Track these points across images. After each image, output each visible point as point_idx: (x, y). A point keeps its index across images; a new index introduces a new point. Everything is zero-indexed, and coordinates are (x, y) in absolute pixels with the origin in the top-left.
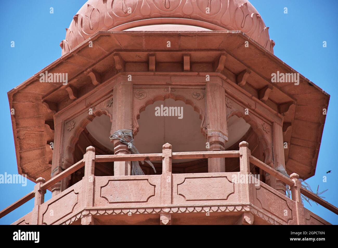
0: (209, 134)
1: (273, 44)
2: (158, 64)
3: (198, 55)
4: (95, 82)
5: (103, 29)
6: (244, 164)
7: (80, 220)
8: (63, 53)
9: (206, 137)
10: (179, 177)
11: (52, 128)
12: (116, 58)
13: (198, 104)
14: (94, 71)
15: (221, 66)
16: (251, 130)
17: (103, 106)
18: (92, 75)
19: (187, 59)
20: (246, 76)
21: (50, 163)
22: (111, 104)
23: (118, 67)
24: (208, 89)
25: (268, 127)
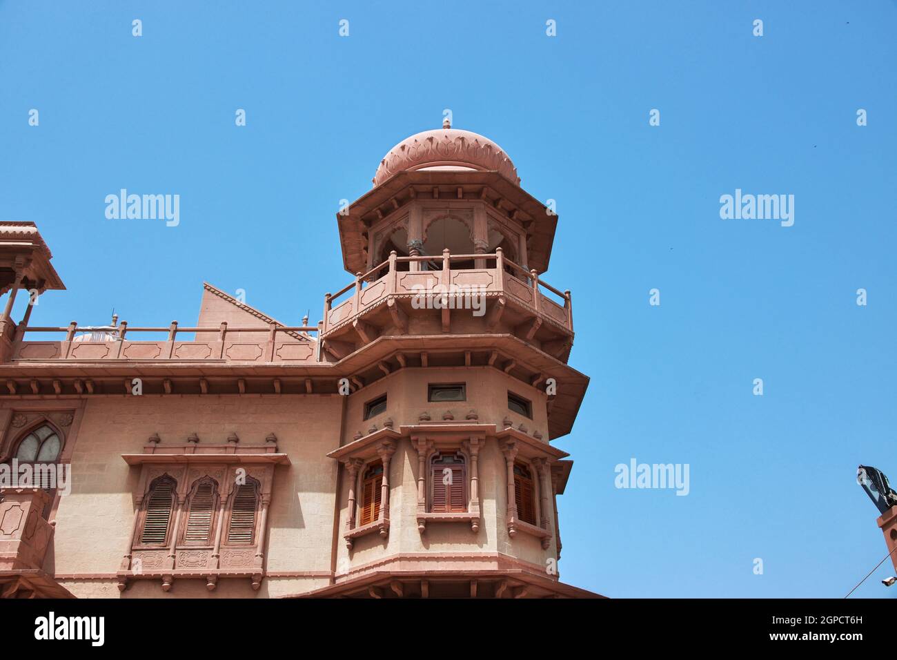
0: (475, 243)
1: (519, 180)
2: (440, 193)
3: (467, 187)
4: (396, 206)
5: (402, 169)
6: (499, 263)
7: (386, 301)
8: (374, 186)
9: (473, 244)
10: (455, 272)
11: (367, 238)
12: (411, 189)
13: (468, 221)
14: (395, 198)
15: (484, 195)
16: (504, 239)
17: (401, 223)
18: (394, 201)
19: (460, 190)
20: (501, 202)
21: (366, 262)
22: (407, 222)
23: (412, 195)
24: (475, 210)
25: (516, 238)
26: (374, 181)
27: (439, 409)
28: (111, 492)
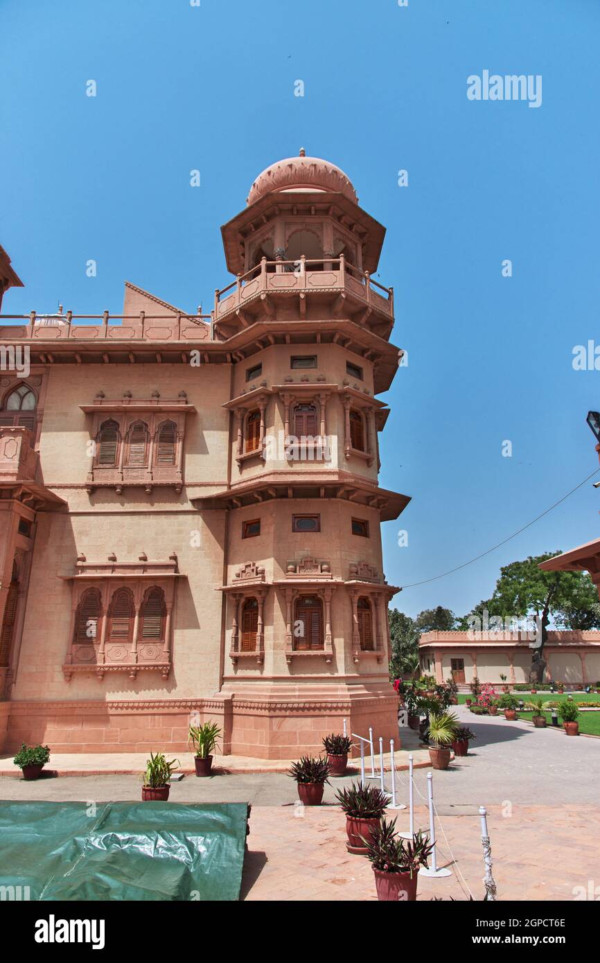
0: (324, 250)
1: (358, 200)
2: (298, 211)
3: (319, 206)
4: (265, 221)
5: (268, 191)
6: (342, 266)
7: (260, 296)
8: (248, 205)
9: (323, 252)
10: (310, 273)
11: (244, 246)
12: (276, 207)
13: (319, 233)
14: (264, 215)
15: (331, 213)
16: (346, 247)
17: (270, 235)
18: (264, 218)
19: (313, 208)
20: (344, 218)
21: (244, 265)
22: (273, 234)
23: (277, 212)
24: (324, 224)
25: (354, 246)
26: (247, 200)
27: (299, 373)
28: (75, 430)
